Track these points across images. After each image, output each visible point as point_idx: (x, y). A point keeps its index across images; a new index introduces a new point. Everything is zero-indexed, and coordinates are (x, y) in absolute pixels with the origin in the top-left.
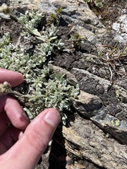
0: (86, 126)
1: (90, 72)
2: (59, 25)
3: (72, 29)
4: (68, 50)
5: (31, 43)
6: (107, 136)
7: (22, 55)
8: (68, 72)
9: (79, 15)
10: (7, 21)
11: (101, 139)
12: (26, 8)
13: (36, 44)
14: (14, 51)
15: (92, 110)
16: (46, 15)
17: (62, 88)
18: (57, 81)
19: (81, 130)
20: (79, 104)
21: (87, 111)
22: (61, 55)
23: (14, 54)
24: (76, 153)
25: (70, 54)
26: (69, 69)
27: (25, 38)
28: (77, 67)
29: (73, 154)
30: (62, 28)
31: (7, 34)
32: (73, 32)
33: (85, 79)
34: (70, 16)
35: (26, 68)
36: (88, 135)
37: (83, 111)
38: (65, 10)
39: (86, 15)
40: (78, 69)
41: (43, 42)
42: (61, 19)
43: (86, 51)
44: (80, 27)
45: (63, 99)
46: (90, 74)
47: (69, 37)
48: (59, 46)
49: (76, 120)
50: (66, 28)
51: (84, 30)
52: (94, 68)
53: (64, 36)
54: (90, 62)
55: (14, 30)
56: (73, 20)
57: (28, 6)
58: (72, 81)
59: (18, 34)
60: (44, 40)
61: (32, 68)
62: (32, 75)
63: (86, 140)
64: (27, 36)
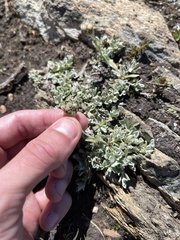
0: (150, 196)
1: (170, 127)
2: (140, 61)
3: (156, 70)
4: (148, 95)
5: (101, 75)
6: (175, 215)
7: (87, 87)
8: (143, 122)
9: (167, 54)
10: (73, 41)
11: (167, 217)
12: (104, 32)
13: (108, 79)
14: (76, 80)
15: (165, 177)
16: (127, 45)
17: (132, 141)
18: (127, 130)
19: (143, 200)
20: (150, 165)
21: (158, 177)
22: (137, 98)
23: (76, 84)
24: (131, 229)
25: (149, 100)
26: (144, 119)
27: (94, 67)
28: (154, 117)
29: (126, 230)
30: (143, 65)
31: (70, 57)
32: (156, 74)
33: (163, 135)
34: (155, 53)
35: (90, 105)
36: (151, 208)
37: (152, 175)
38: (151, 45)
39: (175, 57)
40: (155, 121)
41: (117, 78)
42: (144, 55)
43: (168, 101)
44: (166, 70)
45: (129, 154)
46: (170, 131)
47: (150, 78)
48: (138, 87)
49: (138, 185)
50: (148, 67)
51: (171, 74)
52: (175, 124)
53: (144, 76)
54: (172, 115)
55: (79, 54)
56: (157, 58)
57: (107, 30)
58: (146, 133)
59: (84, 60)
60: (119, 75)
61: (97, 107)
62: (96, 116)
63: (148, 215)
64: (97, 65)
